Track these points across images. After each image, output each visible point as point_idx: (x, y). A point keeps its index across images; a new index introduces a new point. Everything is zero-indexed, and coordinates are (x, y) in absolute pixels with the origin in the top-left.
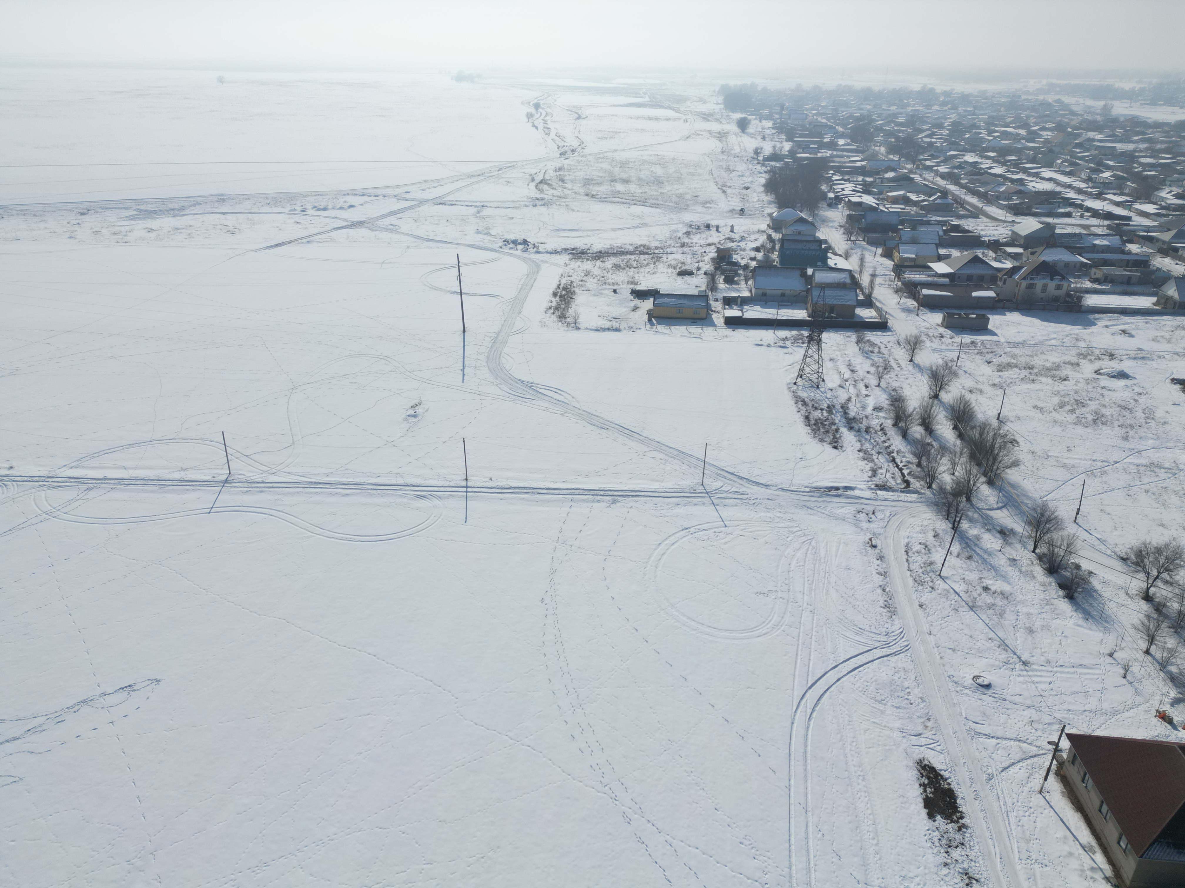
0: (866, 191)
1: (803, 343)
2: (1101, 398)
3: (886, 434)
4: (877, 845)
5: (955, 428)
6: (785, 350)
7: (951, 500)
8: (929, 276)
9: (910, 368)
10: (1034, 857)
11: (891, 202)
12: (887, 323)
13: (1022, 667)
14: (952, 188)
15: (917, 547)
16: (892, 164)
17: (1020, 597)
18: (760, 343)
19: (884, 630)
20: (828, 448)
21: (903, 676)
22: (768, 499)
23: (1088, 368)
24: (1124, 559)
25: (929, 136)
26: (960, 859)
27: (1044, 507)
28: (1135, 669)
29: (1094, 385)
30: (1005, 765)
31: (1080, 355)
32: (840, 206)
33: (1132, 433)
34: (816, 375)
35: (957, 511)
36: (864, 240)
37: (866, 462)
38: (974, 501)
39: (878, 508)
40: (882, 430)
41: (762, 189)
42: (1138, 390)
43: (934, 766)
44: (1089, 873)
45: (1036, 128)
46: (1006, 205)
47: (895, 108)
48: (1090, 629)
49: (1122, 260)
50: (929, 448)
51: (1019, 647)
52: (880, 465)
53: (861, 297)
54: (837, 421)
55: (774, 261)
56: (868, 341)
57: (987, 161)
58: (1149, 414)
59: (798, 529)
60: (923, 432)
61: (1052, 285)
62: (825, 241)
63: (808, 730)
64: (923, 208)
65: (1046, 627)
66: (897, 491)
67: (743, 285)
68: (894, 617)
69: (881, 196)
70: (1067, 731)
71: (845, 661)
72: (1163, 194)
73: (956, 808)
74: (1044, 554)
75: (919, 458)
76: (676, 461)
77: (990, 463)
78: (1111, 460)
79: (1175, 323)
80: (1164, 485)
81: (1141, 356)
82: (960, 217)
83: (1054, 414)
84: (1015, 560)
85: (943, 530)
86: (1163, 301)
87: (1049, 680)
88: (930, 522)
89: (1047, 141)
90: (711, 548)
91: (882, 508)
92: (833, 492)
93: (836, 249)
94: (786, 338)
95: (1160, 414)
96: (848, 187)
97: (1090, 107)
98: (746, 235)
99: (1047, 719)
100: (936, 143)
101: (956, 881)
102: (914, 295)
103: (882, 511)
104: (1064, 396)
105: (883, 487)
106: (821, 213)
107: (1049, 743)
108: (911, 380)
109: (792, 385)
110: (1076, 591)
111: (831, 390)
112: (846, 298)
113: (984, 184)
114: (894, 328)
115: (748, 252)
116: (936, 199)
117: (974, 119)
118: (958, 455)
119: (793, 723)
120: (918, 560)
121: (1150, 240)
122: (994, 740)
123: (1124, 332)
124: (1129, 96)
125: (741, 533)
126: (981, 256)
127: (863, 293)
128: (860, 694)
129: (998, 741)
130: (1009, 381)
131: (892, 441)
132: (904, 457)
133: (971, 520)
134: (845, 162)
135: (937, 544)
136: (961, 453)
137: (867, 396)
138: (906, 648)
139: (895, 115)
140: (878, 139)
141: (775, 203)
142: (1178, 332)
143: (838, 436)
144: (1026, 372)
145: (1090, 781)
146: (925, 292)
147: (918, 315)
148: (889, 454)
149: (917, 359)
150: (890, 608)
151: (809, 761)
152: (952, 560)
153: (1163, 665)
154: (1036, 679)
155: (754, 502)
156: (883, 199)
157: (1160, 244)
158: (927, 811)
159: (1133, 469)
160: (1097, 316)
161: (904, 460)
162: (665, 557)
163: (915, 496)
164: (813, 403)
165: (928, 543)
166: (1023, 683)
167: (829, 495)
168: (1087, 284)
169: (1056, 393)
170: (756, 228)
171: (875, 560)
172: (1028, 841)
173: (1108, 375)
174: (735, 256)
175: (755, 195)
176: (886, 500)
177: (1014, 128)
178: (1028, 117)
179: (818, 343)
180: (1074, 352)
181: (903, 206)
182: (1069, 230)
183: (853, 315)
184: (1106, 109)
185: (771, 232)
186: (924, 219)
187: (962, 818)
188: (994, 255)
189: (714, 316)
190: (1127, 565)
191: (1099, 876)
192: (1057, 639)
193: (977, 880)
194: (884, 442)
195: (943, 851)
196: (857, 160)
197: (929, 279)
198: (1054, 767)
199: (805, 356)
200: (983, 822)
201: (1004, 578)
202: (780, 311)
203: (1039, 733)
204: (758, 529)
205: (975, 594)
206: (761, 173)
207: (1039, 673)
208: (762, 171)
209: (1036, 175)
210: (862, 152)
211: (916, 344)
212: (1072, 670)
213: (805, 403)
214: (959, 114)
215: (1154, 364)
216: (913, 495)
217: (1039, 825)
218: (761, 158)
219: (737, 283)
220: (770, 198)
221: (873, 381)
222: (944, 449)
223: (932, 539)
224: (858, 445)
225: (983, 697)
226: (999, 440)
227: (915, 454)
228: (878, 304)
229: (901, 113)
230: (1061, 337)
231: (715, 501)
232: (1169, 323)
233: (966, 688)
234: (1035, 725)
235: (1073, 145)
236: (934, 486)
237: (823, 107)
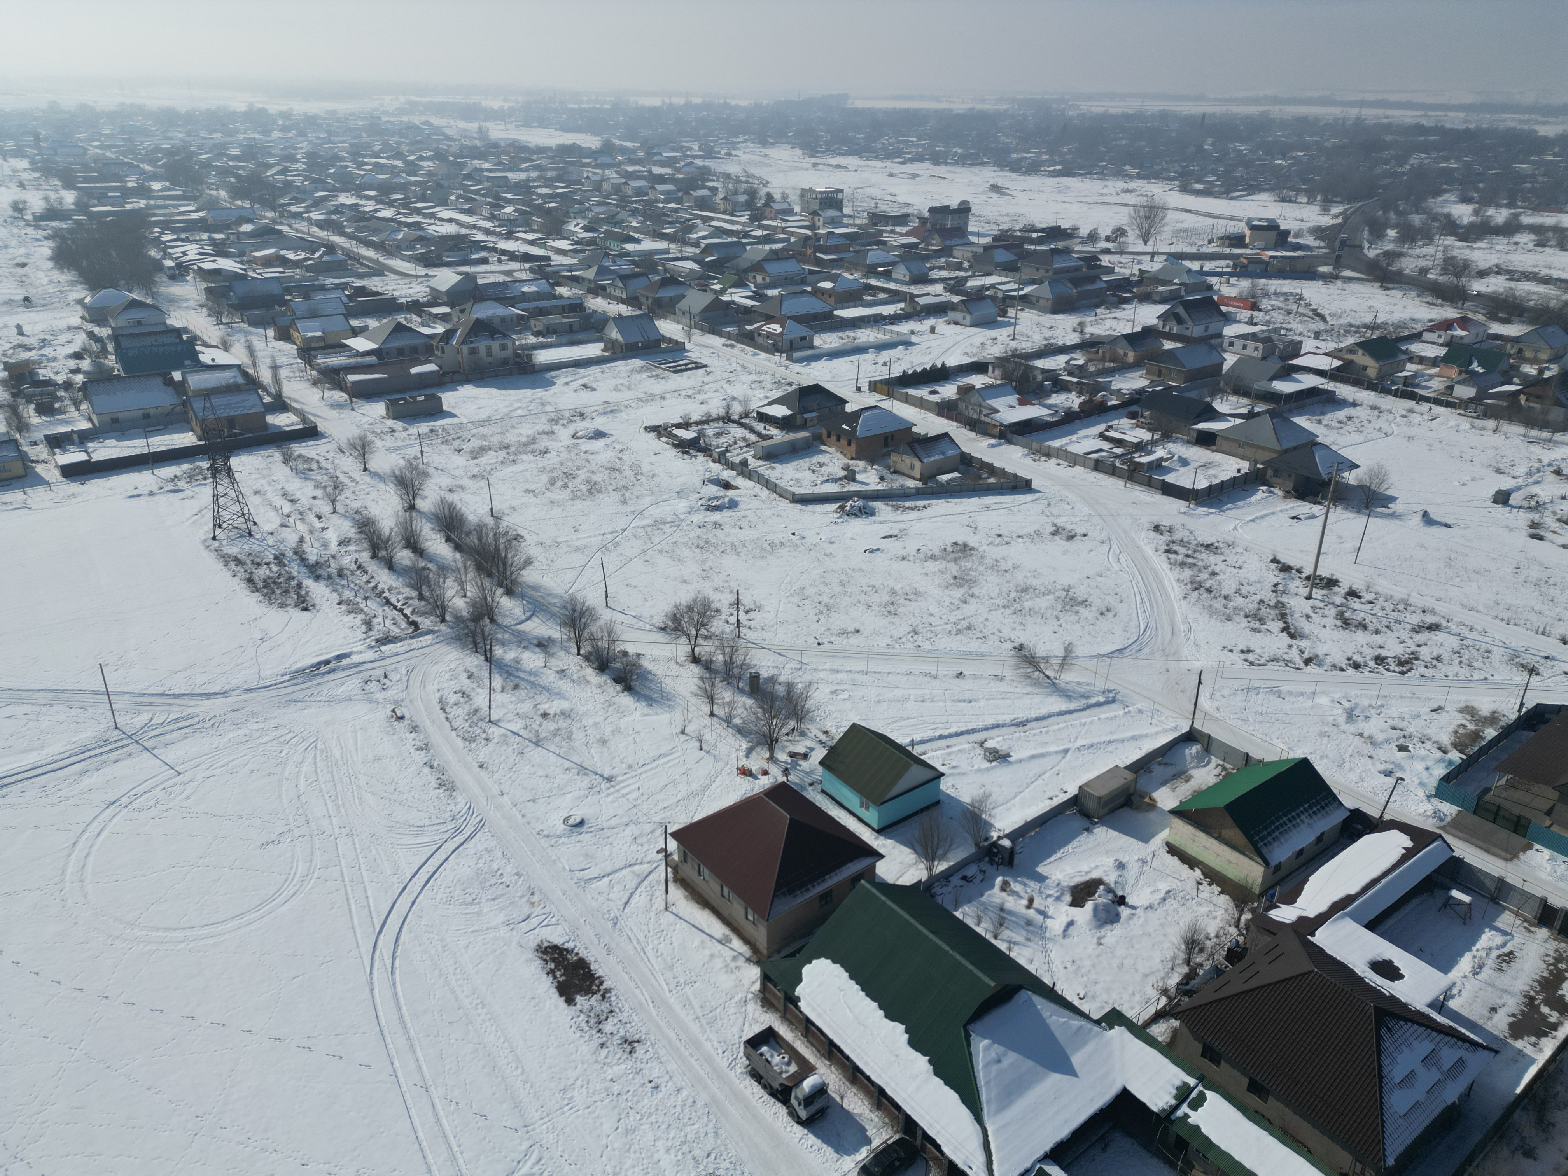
0: (220, 251)
1: (205, 479)
2: (587, 464)
3: (366, 572)
4: (522, 1073)
5: (448, 540)
6: (181, 495)
7: (473, 628)
8: (350, 357)
9: (368, 479)
10: (682, 981)
11: (262, 265)
12: (316, 427)
13: (608, 785)
14: (337, 239)
15: (453, 698)
16: (244, 213)
17: (582, 710)
18: (136, 492)
19: (448, 814)
20: (295, 614)
21: (489, 859)
22: (233, 711)
23: (564, 434)
24: (663, 629)
25: (284, 171)
26: (613, 1029)
27: (573, 601)
28: (707, 736)
29: (576, 451)
30: (624, 900)
31: (551, 420)
32: (188, 278)
33: (628, 494)
34: (242, 520)
35: (484, 638)
36: (243, 321)
37: (353, 615)
38: (499, 619)
39: (389, 668)
40: (359, 567)
41: (50, 264)
42: (619, 447)
43: (555, 943)
44: (733, 965)
45: (412, 158)
46: (411, 257)
47: (219, 135)
48: (657, 714)
49: (556, 306)
50: (426, 573)
51: (599, 765)
52: (372, 613)
53: (267, 399)
54: (295, 574)
55: (113, 369)
56: (300, 456)
57: (369, 202)
58: (637, 469)
59: (292, 735)
60: (412, 555)
61: (495, 345)
62: (186, 330)
63: (395, 988)
64: (308, 269)
65: (617, 731)
66: (405, 639)
67: (72, 412)
68: (454, 794)
69: (245, 258)
70: (669, 831)
71: (413, 876)
72: (571, 227)
73: (593, 975)
74: (590, 653)
75: (418, 589)
76: (56, 708)
77: (501, 569)
78: (618, 529)
79: (628, 368)
80: (673, 540)
81: (610, 410)
82: (361, 276)
83: (548, 494)
84: (563, 671)
85: (477, 666)
86: (610, 345)
87: (636, 786)
88: (458, 662)
89: (430, 174)
90: (166, 814)
91: (393, 666)
92: (323, 669)
93: (206, 338)
94: (176, 476)
95: (646, 467)
96: (192, 251)
97: (464, 130)
98: (49, 337)
99: (648, 828)
100: (294, 181)
101: (618, 1056)
102: (340, 386)
103: (396, 669)
104: (551, 471)
105: (386, 640)
106: (162, 289)
107: (658, 852)
108: (374, 494)
109: (211, 542)
110: (631, 680)
111: (272, 534)
112: (246, 405)
113: (375, 231)
114: (328, 433)
115: (63, 362)
116: (321, 256)
117: (334, 148)
118: (462, 572)
119: (372, 990)
120: (459, 714)
121: (576, 280)
122: (606, 880)
123: (585, 386)
124: (500, 116)
125: (208, 773)
126: (405, 323)
127: (269, 394)
128: (446, 906)
129: (610, 877)
130: (489, 468)
131: (377, 578)
132: (399, 593)
133: (503, 644)
134: (172, 215)
135: (475, 685)
136: (466, 568)
137: (323, 529)
138: (482, 824)
139: (224, 146)
140: (212, 179)
141: (81, 283)
142: (634, 377)
143: (303, 593)
144: (502, 454)
145: (706, 871)
146: (352, 378)
147: (353, 409)
148: (380, 595)
149: (373, 465)
150: (446, 785)
151: (409, 1025)
152: (499, 698)
153: (728, 721)
154: (625, 791)
155: (212, 722)
156: (249, 262)
157: (586, 283)
158: (563, 999)
159: (641, 532)
160: (553, 373)
161: (401, 597)
162: (91, 859)
163: (429, 637)
164: (251, 558)
165: (464, 689)
166: (613, 802)
167: (318, 675)
168: (532, 340)
169: (542, 470)
170: (63, 324)
171: (408, 734)
172: (671, 968)
173: (585, 437)
174: (42, 372)
175: (41, 274)
176: (396, 655)
177: (387, 158)
178: (399, 144)
179: (228, 473)
180: (544, 419)
181: (281, 270)
182: (491, 279)
183: (266, 426)
184: (482, 133)
185: (90, 327)
186: (316, 283)
187: (601, 983)
188: (419, 320)
189: (39, 469)
190: (667, 634)
191: (741, 962)
192: (630, 738)
193: (638, 1042)
194: (368, 582)
195: (594, 1032)
196: (190, 211)
197: (351, 360)
198: (670, 875)
199: (216, 497)
200: (624, 974)
201: (560, 695)
202: (150, 440)
203: (646, 847)
204: (231, 758)
205: (535, 726)
206: (37, 240)
207: (625, 784)
208: (39, 237)
209: (433, 216)
210: (194, 198)
211: (363, 447)
212: (654, 765)
213: (239, 562)
214: (310, 142)
215: (623, 416)
216: (427, 637)
217: (676, 944)
218: (29, 217)
219: (61, 412)
220: (66, 277)
221: (325, 508)
222: (443, 569)
223: (467, 681)
224: (335, 597)
225: (580, 837)
226: (502, 541)
227: (412, 586)
228: (294, 404)
229: (231, 143)
230: (525, 405)
231: (146, 744)
232: (622, 368)
233: (559, 837)
234: (639, 841)
235: (461, 177)
236: (448, 618)
237: (107, 135)
